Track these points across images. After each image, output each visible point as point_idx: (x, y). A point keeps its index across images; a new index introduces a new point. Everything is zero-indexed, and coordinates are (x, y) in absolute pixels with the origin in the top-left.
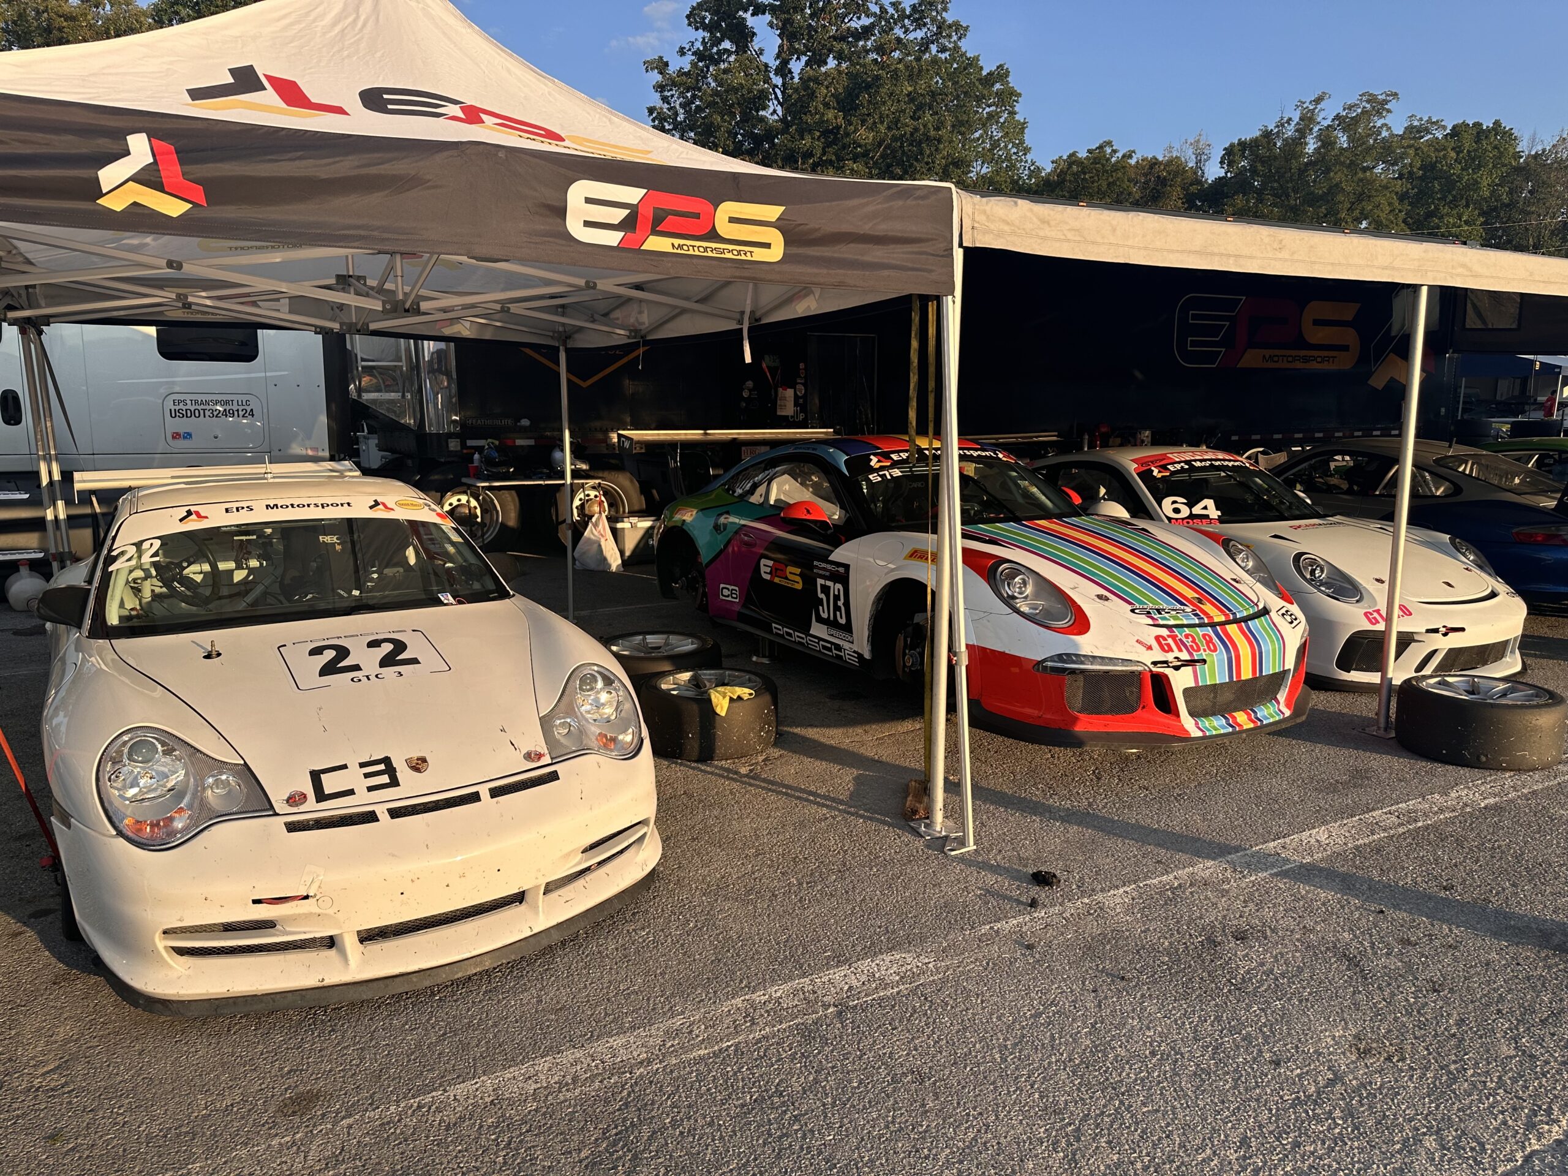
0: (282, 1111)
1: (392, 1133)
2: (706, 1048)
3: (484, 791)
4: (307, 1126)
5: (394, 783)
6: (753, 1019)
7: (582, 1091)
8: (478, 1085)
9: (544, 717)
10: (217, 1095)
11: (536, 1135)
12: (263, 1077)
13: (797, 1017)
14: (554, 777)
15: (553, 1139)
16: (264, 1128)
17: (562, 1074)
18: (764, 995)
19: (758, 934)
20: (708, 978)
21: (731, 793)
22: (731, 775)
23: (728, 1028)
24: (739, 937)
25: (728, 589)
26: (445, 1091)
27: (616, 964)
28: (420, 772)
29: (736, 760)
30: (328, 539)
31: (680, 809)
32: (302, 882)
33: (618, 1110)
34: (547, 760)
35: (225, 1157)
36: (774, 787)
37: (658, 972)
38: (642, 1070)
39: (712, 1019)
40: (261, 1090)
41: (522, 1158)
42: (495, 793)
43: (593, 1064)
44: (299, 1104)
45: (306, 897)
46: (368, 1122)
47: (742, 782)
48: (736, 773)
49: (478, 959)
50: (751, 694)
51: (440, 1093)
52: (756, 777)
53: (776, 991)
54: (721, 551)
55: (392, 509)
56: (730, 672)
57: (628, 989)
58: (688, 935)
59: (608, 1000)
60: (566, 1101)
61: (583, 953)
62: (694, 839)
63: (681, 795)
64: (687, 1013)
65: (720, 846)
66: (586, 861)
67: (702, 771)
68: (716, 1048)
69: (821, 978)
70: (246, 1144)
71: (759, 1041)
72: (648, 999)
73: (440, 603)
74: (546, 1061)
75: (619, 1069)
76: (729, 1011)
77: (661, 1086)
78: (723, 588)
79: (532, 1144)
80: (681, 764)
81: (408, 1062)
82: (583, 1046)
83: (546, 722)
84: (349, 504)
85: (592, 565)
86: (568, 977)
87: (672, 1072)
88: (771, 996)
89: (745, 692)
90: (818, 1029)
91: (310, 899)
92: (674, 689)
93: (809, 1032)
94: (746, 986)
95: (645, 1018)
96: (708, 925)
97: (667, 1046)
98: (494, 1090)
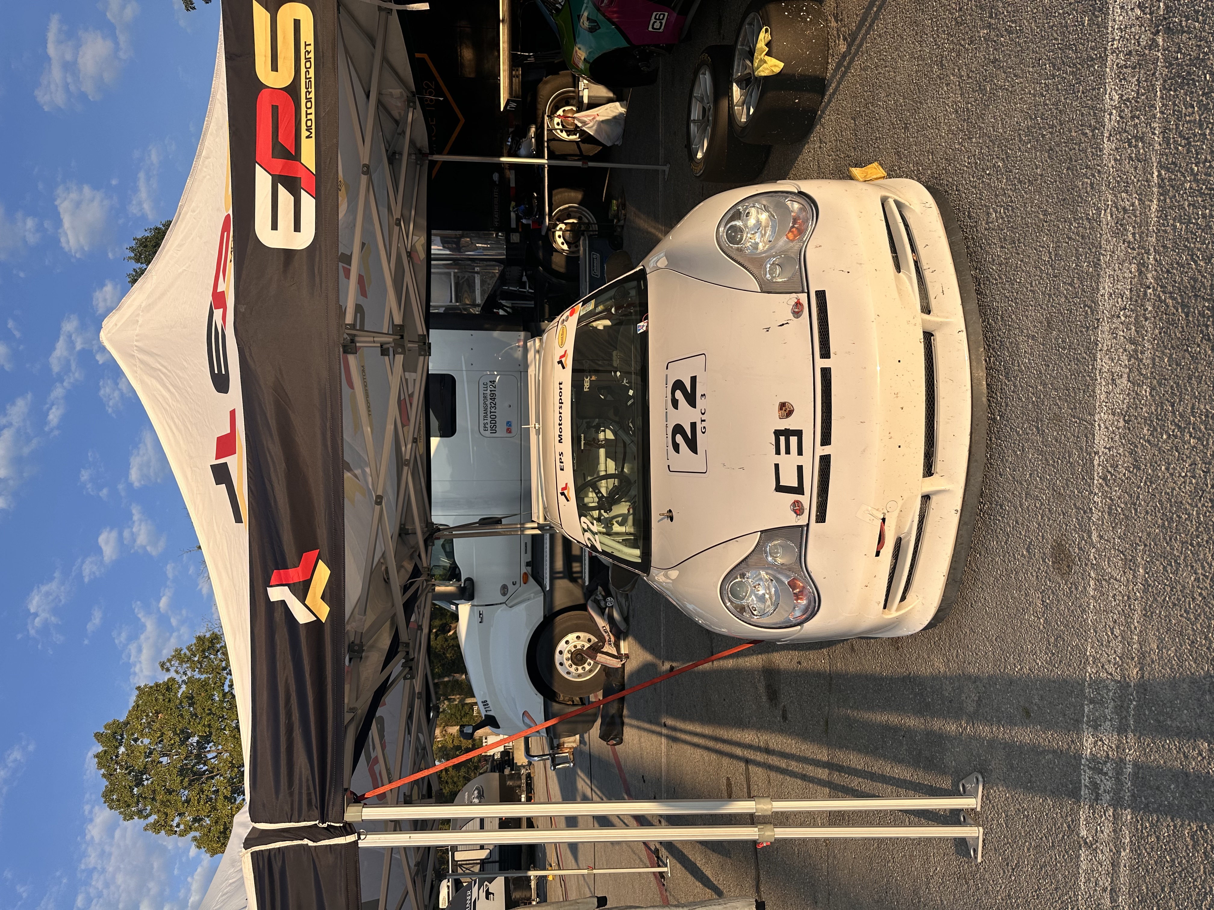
0: (1064, 574)
1: (1122, 510)
2: (1151, 201)
3: (822, 363)
4: (1086, 565)
5: (799, 434)
6: (1135, 137)
7: (1149, 341)
8: (1102, 425)
9: (761, 288)
10: (1030, 606)
11: (1180, 401)
12: (1026, 570)
13: (1153, 85)
14: (821, 295)
15: (1192, 389)
16: (1075, 592)
17: (1121, 350)
18: (1111, 114)
19: (1035, 96)
20: (1068, 169)
21: (865, 70)
22: (845, 63)
23: (1136, 168)
24: (1031, 118)
25: (655, 22)
26: (1096, 453)
27: (1018, 254)
28: (793, 411)
29: (831, 51)
30: (587, 385)
31: (870, 130)
32: (870, 522)
33: (1187, 316)
34: (803, 297)
35: (1090, 629)
36: (869, 20)
37: (1041, 217)
38: (1149, 276)
39: (1118, 182)
40: (1037, 577)
41: (1201, 422)
42: (826, 353)
43: (1123, 318)
44: (1062, 560)
45: (884, 520)
46: (1103, 522)
47: (856, 53)
48: (844, 56)
49: (975, 381)
50: (766, 31)
51: (1097, 457)
52: (853, 36)
53: (1111, 99)
54: (618, 28)
55: (566, 351)
56: (739, 44)
57: (1050, 253)
58: (1011, 171)
59: (1056, 277)
60: (1154, 359)
61: (996, 280)
62: (906, 128)
63: (855, 124)
64: (1101, 205)
65: (921, 103)
66: (909, 270)
67: (834, 93)
68: (1155, 190)
69: (1114, 40)
70: (1084, 611)
71: (1166, 140)
72: (1070, 238)
73: (646, 333)
74: (1101, 360)
75: (1139, 296)
76: (1116, 160)
77: (1178, 263)
78: (653, 28)
79: (1189, 408)
80: (823, 112)
81: (1054, 467)
82: (1098, 320)
83: (767, 288)
84: (560, 384)
85: (619, 130)
86: (1016, 303)
87: (1164, 246)
88: (1115, 108)
89: (764, 37)
90: (1178, 65)
91: (886, 517)
92: (748, 110)
93: (1179, 77)
94: (1093, 131)
95: (1090, 249)
96: (1006, 146)
97: (1132, 240)
98: (1114, 415)
